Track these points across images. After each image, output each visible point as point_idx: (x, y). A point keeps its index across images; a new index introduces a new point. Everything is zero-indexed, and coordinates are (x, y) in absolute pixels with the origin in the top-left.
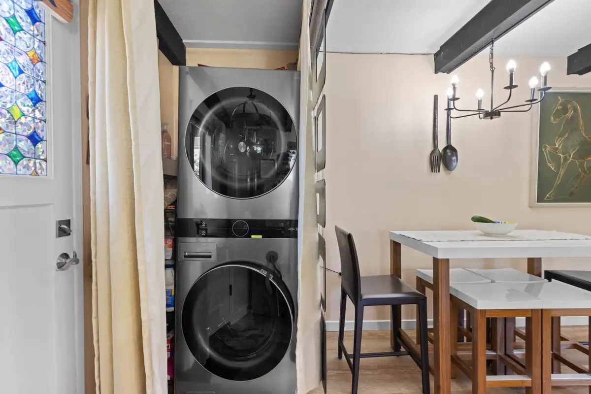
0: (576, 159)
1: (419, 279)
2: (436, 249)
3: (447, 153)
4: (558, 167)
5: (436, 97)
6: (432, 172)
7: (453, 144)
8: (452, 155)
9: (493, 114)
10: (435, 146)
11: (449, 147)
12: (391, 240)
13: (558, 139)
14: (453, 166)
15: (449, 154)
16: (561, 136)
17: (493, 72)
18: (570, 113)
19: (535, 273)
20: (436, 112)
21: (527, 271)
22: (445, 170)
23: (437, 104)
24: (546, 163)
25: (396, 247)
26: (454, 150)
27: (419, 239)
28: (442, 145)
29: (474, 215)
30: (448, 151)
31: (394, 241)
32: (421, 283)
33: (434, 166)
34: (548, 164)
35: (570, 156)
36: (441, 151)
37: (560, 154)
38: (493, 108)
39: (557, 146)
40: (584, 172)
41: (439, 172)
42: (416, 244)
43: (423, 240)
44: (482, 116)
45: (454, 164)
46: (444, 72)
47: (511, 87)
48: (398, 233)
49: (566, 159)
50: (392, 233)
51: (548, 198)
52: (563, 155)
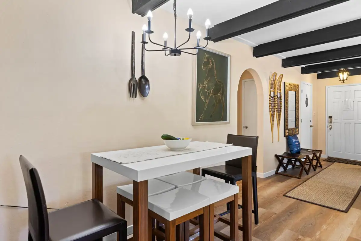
0: (213, 94)
1: (119, 196)
2: (136, 172)
3: (142, 81)
4: (205, 99)
5: (133, 33)
6: (131, 97)
7: (146, 75)
8: (146, 84)
9: (176, 52)
10: (133, 75)
11: (143, 77)
12: (93, 163)
13: (205, 80)
14: (146, 93)
15: (144, 82)
16: (207, 78)
17: (176, 18)
18: (211, 65)
19: (197, 173)
20: (133, 45)
21: (192, 172)
22: (141, 96)
23: (134, 40)
24: (200, 95)
25: (98, 170)
26: (147, 80)
27: (120, 162)
28: (138, 75)
29: (163, 134)
30: (143, 80)
31: (95, 164)
32: (122, 201)
33: (132, 93)
34: (201, 96)
35: (211, 92)
36: (137, 80)
37: (206, 91)
38: (176, 47)
39: (205, 85)
40: (217, 103)
41: (136, 97)
42: (117, 166)
43: (123, 162)
44: (168, 52)
45: (147, 92)
46: (139, 14)
47: (190, 30)
48: (99, 155)
49: (209, 94)
50: (93, 155)
51: (201, 119)
52: (208, 91)
